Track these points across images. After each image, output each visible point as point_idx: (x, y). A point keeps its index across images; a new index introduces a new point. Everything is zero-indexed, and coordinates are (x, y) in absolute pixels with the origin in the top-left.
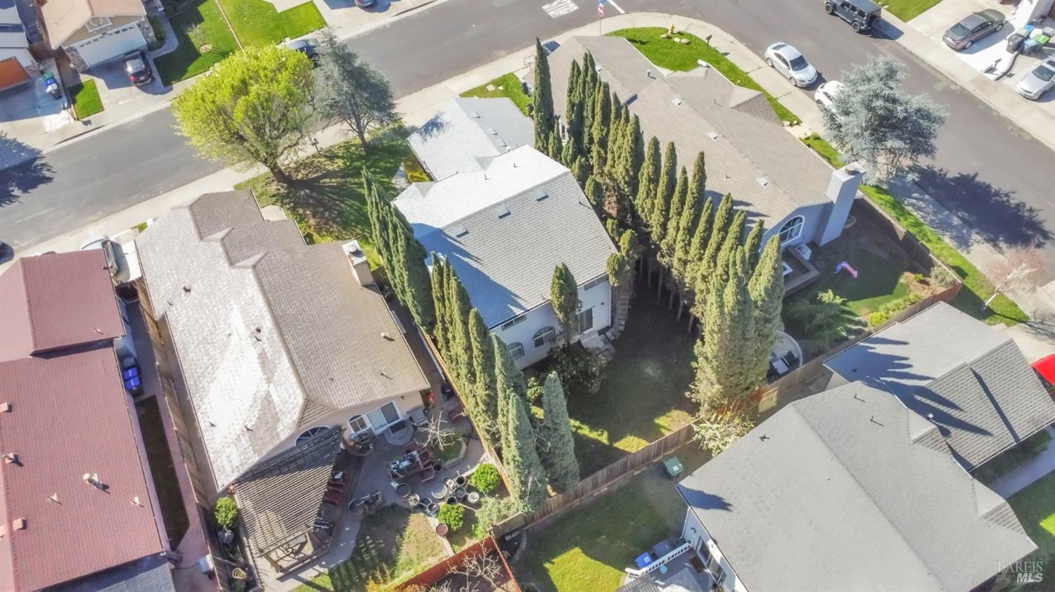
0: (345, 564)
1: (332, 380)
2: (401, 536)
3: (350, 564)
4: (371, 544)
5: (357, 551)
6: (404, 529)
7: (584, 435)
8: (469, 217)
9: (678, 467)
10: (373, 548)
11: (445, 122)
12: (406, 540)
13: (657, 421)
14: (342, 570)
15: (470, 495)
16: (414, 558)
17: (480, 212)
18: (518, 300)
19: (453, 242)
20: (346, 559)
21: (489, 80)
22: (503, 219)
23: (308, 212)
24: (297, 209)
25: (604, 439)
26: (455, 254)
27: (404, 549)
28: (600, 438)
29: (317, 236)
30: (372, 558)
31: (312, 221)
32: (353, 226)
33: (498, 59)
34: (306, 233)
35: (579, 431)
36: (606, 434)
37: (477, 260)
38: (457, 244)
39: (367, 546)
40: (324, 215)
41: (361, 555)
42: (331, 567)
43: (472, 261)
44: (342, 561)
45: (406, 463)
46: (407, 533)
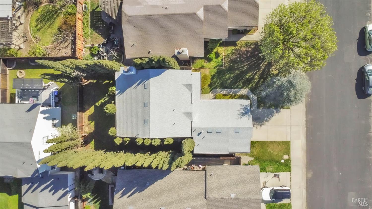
0: (101, 16)
1: (135, 26)
2: (100, 35)
3: (100, 18)
4: (102, 25)
5: (102, 21)
6: (102, 36)
7: (101, 99)
8: (149, 92)
9: (73, 118)
10: (101, 25)
11: (243, 117)
12: (99, 35)
13: (94, 122)
14: (99, 15)
15: (97, 57)
16: (93, 36)
17: (149, 97)
18: (120, 94)
19: (144, 82)
20: (102, 17)
21: (292, 158)
22: (144, 103)
23: (250, 49)
24: (255, 46)
25: (97, 104)
26: (140, 80)
27: (96, 34)
28: (98, 103)
29: (234, 48)
30: (98, 24)
31: (243, 49)
32: (230, 64)
33: (306, 171)
34: (238, 45)
35: (103, 99)
36: (98, 105)
37: (136, 87)
38: (143, 83)
39: (102, 24)
40: (245, 55)
41: (101, 22)
42: (102, 13)
43: (136, 85)
44: (102, 16)
45: (115, 43)
46: (100, 37)
